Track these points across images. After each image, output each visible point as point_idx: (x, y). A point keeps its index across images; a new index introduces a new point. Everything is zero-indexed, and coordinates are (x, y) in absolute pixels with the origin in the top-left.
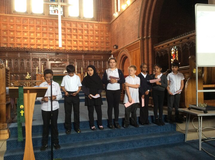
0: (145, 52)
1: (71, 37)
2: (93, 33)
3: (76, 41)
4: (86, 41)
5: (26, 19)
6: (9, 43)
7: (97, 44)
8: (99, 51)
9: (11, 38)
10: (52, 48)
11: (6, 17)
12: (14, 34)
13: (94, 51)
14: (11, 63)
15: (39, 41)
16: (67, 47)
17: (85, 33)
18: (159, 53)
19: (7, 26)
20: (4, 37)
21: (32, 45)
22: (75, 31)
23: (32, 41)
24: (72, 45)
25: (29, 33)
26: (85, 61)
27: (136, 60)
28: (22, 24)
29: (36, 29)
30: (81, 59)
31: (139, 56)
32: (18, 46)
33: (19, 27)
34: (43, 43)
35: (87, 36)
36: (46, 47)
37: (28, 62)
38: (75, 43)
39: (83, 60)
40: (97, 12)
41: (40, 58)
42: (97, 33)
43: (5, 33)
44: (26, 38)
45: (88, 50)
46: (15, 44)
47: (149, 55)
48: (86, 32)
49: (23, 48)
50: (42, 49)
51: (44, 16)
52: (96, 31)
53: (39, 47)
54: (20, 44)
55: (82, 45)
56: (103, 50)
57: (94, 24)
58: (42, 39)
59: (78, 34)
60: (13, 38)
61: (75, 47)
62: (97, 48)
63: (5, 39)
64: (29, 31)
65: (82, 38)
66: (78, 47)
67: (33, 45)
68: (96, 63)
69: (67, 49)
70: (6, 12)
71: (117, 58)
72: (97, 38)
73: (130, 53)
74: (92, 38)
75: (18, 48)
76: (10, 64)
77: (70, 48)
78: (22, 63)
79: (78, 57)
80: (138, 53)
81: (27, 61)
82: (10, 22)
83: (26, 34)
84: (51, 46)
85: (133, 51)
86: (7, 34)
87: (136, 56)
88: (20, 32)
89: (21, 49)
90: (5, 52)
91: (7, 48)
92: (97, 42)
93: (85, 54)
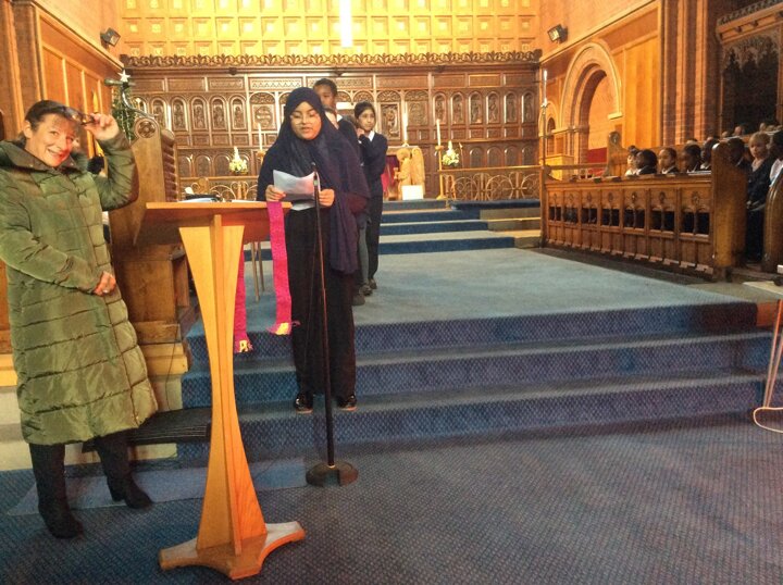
0: (679, 48)
1: (386, 5)
3: (403, 18)
4: (442, 18)
6: (169, 42)
7: (484, 25)
8: (492, 54)
9: (177, 22)
10: (316, 51)
12: (185, 7)
13: (471, 54)
14: (182, 115)
15: (270, 26)
16: (370, 44)
18: (736, 50)
20: (152, 18)
21: (248, 45)
23: (248, 27)
24: (391, 38)
26: (439, 99)
27: (640, 86)
30: (425, 92)
31: (654, 67)
32: (204, 51)
34: (285, 34)
36: (295, 51)
37: (238, 109)
38: (401, 25)
39: (430, 93)
41: (276, 93)
44: (227, 19)
45: (450, 53)
47: (695, 62)
49: (218, 57)
50: (282, 59)
53: (272, 51)
54: (207, 43)
55: (426, 35)
56: (506, 49)
58: (280, 21)
60: (182, 19)
61: (399, 42)
62: (483, 40)
63: (156, 28)
65: (428, 6)
66: (412, 40)
67: (252, 45)
68: (479, 102)
69: (371, 54)
71: (563, 79)
73: (615, 55)
75: (200, 57)
76: (179, 118)
77: (381, 50)
78: (218, 114)
79: (413, 81)
80: (650, 55)
81: (235, 106)
84: (312, 43)
85: (627, 49)
87: (640, 67)
89: (212, 60)
90: (160, 74)
91: (164, 60)
92: (484, 17)
93: (439, 70)
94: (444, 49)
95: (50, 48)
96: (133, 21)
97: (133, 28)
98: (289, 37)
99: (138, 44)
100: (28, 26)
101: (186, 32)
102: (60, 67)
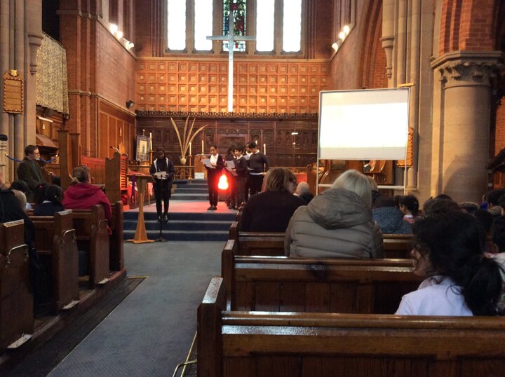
1: (256, 91)
2: (297, 81)
3: (265, 97)
4: (282, 97)
5: (183, 63)
6: (157, 106)
7: (303, 101)
8: (306, 114)
9: (161, 96)
10: (223, 110)
11: (153, 62)
12: (165, 90)
13: (295, 114)
15: (203, 99)
16: (248, 108)
17: (282, 82)
19: (155, 77)
20: (151, 94)
22: (263, 79)
23: (193, 99)
24: (258, 105)
25: (187, 86)
26: (279, 133)
28: (177, 73)
29: (200, 80)
30: (272, 131)
32: (172, 110)
33: (172, 78)
34: (209, 103)
35: (286, 87)
36: (213, 110)
38: (263, 100)
39: (275, 131)
40: (308, 40)
42: (304, 80)
43: (152, 88)
44: (183, 96)
45: (285, 113)
46: (167, 107)
48: (283, 80)
49: (178, 112)
50: (207, 114)
51: (213, 55)
52: (303, 76)
53: (203, 110)
54: (174, 106)
55: (275, 104)
57: (299, 64)
58: (207, 97)
59: (269, 84)
60: (164, 95)
61: (262, 107)
62: (302, 107)
63: (152, 98)
64: (188, 83)
65: (276, 92)
66: (268, 108)
69: (248, 112)
70: (155, 53)
72: (303, 90)
74: (293, 90)
75: (170, 112)
77: (253, 111)
79: (266, 125)
82: (159, 69)
83: (183, 89)
84: (221, 107)
86: (155, 89)
88: (174, 85)
89: (175, 113)
90: (152, 119)
91: (154, 113)
92: (303, 97)
93: (281, 120)
94: (283, 111)
95: (103, 112)
96: (142, 95)
97: (142, 98)
98: (211, 104)
99: (144, 105)
100: (95, 104)
101: (165, 101)
102: (107, 120)
